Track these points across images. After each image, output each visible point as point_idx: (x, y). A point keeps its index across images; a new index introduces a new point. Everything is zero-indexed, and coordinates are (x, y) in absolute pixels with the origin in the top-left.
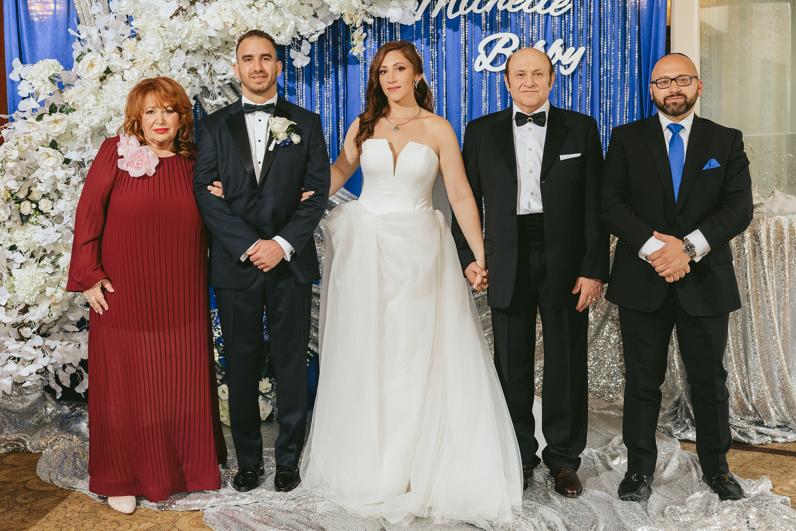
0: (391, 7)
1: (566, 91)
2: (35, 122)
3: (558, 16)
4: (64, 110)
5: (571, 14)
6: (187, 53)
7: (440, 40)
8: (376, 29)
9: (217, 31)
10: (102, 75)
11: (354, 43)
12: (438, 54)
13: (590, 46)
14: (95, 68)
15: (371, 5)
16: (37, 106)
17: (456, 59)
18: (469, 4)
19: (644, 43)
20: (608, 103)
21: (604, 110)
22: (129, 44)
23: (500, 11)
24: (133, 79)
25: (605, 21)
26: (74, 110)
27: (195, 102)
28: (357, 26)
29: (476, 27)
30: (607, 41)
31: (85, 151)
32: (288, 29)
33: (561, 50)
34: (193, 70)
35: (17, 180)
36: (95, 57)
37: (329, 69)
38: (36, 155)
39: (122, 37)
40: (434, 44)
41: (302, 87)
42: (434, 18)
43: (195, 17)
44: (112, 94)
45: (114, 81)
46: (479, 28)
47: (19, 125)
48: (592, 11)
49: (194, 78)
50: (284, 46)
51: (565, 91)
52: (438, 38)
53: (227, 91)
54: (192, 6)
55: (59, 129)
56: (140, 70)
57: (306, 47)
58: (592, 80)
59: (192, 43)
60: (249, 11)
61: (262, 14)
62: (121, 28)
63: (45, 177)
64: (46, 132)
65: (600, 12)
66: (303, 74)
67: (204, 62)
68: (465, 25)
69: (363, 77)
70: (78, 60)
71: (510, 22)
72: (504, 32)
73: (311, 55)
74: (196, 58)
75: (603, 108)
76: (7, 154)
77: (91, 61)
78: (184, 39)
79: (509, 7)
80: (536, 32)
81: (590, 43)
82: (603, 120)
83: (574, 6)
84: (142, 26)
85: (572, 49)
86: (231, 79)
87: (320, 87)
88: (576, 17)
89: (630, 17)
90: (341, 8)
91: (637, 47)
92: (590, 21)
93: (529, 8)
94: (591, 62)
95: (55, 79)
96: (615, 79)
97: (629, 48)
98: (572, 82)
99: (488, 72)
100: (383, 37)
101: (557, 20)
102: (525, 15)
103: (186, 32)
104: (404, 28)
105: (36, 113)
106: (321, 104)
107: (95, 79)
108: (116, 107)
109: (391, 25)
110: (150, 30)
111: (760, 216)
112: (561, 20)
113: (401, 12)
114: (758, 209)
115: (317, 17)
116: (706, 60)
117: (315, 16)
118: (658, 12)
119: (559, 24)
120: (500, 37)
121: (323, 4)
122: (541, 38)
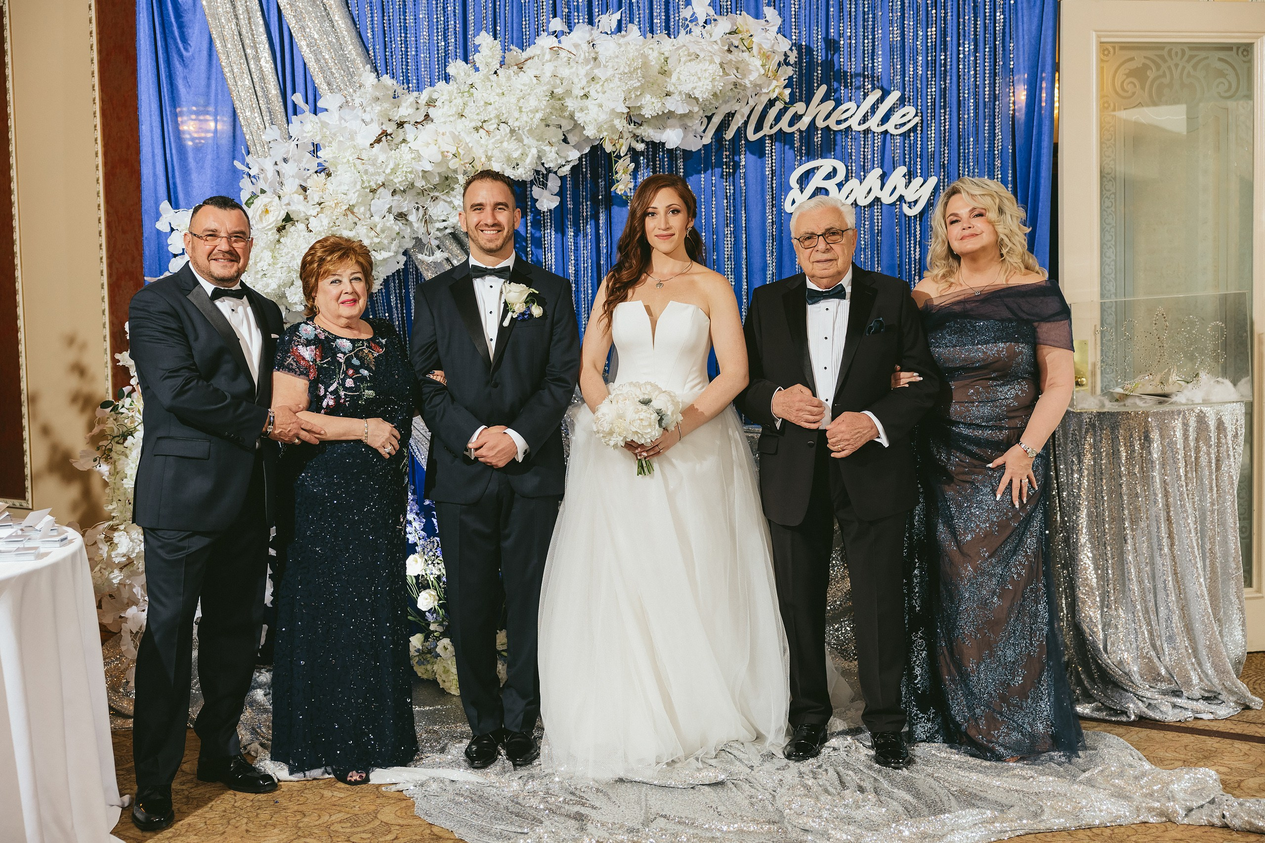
0: (668, 128)
1: (913, 238)
3: (900, 135)
5: (919, 132)
6: (394, 193)
7: (737, 171)
8: (650, 157)
9: (433, 163)
10: (280, 223)
11: (618, 176)
12: (734, 189)
13: (944, 174)
14: (271, 214)
15: (641, 125)
17: (759, 197)
18: (777, 119)
19: (1021, 169)
22: (315, 182)
23: (820, 128)
24: (321, 229)
25: (966, 140)
27: (405, 258)
28: (622, 155)
29: (787, 151)
30: (968, 168)
32: (528, 160)
33: (904, 181)
34: (402, 216)
36: (270, 200)
37: (587, 212)
39: (306, 172)
40: (730, 175)
41: (550, 236)
42: (729, 141)
43: (403, 144)
44: (293, 250)
45: (296, 232)
46: (790, 153)
48: (947, 127)
49: (403, 227)
50: (524, 182)
51: (909, 238)
52: (736, 166)
53: (448, 244)
54: (399, 129)
56: (331, 217)
57: (554, 184)
59: (400, 179)
60: (476, 136)
61: (493, 140)
62: (305, 160)
65: (959, 128)
66: (551, 219)
67: (416, 205)
68: (772, 149)
71: (834, 145)
72: (825, 157)
73: (561, 193)
74: (405, 200)
77: (265, 205)
78: (389, 175)
79: (831, 123)
80: (869, 157)
81: (944, 171)
83: (922, 120)
84: (334, 157)
85: (919, 180)
87: (576, 235)
88: (925, 136)
89: (1000, 133)
90: (600, 130)
91: (1010, 175)
92: (945, 140)
93: (859, 124)
98: (921, 226)
100: (660, 167)
101: (898, 140)
102: (854, 133)
103: (391, 166)
104: (687, 154)
106: (576, 260)
107: (271, 229)
109: (670, 151)
111: (1175, 408)
112: (905, 139)
113: (682, 135)
114: (1174, 399)
115: (568, 143)
116: (1109, 190)
117: (565, 140)
118: (1040, 126)
119: (902, 146)
120: (819, 165)
121: (576, 125)
122: (876, 166)
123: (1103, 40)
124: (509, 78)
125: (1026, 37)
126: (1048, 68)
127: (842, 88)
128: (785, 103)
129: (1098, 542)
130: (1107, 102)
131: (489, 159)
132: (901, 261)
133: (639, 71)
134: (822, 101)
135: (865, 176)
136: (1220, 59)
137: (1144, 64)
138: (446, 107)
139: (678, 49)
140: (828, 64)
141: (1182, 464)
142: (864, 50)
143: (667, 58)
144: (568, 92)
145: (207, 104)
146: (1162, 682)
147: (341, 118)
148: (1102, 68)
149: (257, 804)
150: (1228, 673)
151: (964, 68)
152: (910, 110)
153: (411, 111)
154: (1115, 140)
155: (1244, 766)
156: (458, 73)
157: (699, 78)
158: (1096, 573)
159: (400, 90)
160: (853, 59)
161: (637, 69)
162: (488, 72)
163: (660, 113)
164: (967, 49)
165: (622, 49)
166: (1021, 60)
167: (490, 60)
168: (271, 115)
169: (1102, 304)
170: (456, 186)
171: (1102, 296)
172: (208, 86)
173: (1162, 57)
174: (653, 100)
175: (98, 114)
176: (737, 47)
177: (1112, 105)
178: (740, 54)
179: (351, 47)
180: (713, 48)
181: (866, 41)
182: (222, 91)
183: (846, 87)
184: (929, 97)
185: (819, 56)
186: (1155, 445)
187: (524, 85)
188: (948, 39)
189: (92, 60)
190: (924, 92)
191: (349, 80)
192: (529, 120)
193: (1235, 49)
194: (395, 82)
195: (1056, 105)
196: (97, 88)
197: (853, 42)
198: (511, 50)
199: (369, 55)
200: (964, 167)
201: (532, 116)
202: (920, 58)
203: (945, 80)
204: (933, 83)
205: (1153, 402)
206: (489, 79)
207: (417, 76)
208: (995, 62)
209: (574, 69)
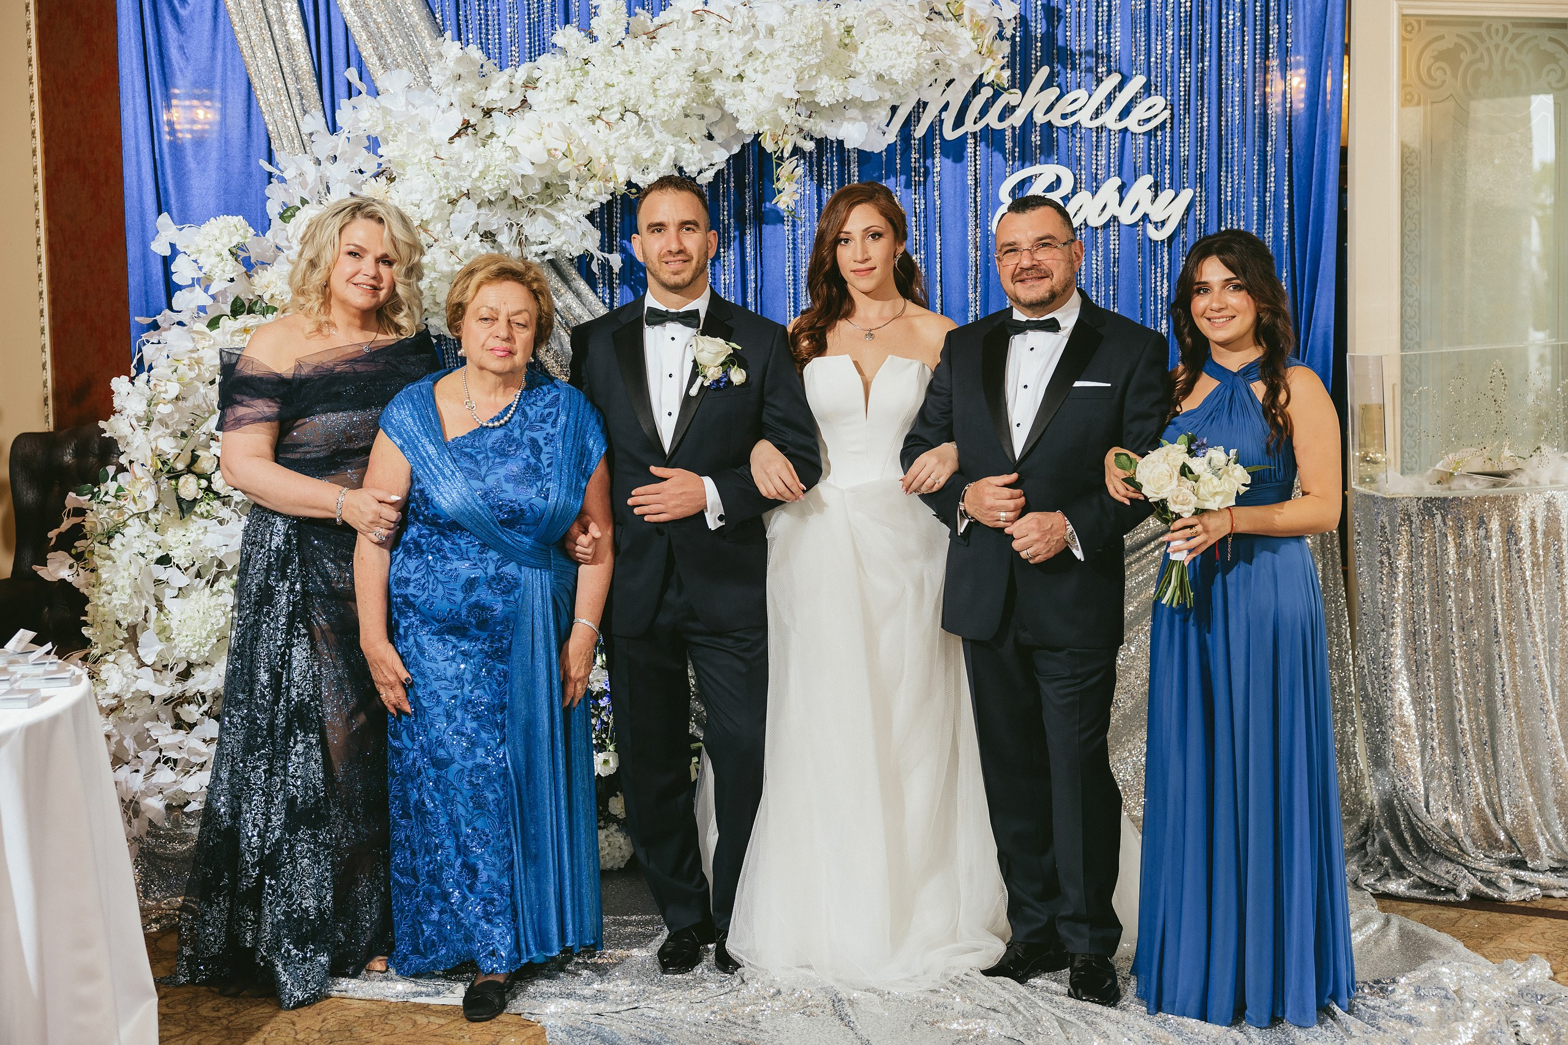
0: (846, 119)
1: (1159, 270)
2: (207, 330)
3: (1144, 134)
5: (1168, 130)
6: (479, 206)
7: (930, 179)
8: (814, 160)
9: (533, 164)
11: (778, 185)
12: (925, 204)
13: (1201, 187)
15: (810, 116)
16: (207, 301)
17: (958, 214)
18: (983, 112)
19: (1299, 179)
23: (1039, 124)
25: (1230, 142)
26: (276, 309)
28: (786, 155)
29: (995, 154)
30: (1232, 177)
32: (663, 163)
33: (1150, 194)
34: (489, 236)
35: (173, 435)
37: (729, 232)
38: (209, 391)
39: (361, 175)
40: (920, 185)
42: (920, 139)
43: (495, 139)
46: (1000, 156)
47: (172, 337)
48: (1205, 124)
51: (1155, 269)
52: (926, 174)
54: (486, 119)
59: (490, 186)
60: (592, 129)
61: (617, 134)
62: (358, 159)
65: (1220, 126)
67: (508, 222)
68: (975, 151)
69: (791, 246)
70: (283, 218)
71: (1057, 146)
72: (1046, 163)
74: (494, 215)
76: (159, 389)
78: (476, 180)
79: (1055, 118)
80: (1103, 162)
81: (1201, 182)
83: (1172, 114)
84: (399, 156)
85: (1168, 194)
86: (556, 252)
88: (1176, 135)
89: (1274, 133)
90: (760, 123)
91: (1286, 188)
92: (1202, 141)
94: (1203, 216)
95: (240, 252)
97: (1273, 189)
98: (1170, 254)
100: (827, 174)
101: (1141, 141)
102: (1083, 131)
103: (480, 167)
104: (865, 157)
105: (201, 314)
110: (413, 164)
111: (1517, 492)
112: (1150, 140)
113: (864, 130)
114: (1514, 479)
115: (713, 140)
117: (710, 137)
118: (1325, 123)
119: (1146, 150)
120: (1038, 172)
121: (724, 115)
122: (1112, 174)
123: (1406, 12)
124: (637, 52)
125: (1308, 7)
126: (1337, 49)
127: (1069, 71)
129: (1416, 668)
130: (1410, 93)
131: (610, 159)
132: (1144, 300)
133: (819, 43)
134: (1042, 89)
135: (1098, 188)
136: (1551, 39)
137: (1456, 44)
138: (551, 90)
139: (867, 15)
140: (1049, 38)
141: (1528, 565)
142: (1097, 22)
143: (850, 27)
144: (717, 72)
145: (210, 85)
146: (1500, 850)
147: (409, 103)
148: (1405, 48)
149: (326, 1036)
151: (1227, 46)
152: (1159, 101)
153: (504, 93)
156: (569, 44)
157: (899, 53)
158: (1414, 708)
159: (489, 66)
160: (1083, 33)
161: (816, 40)
162: (610, 42)
163: (841, 101)
164: (1231, 22)
165: (796, 13)
166: (1301, 36)
167: (613, 26)
168: (302, 98)
169: (1403, 358)
170: (565, 195)
171: (1403, 347)
172: (213, 58)
173: (1478, 35)
174: (832, 82)
175: (36, 98)
176: (939, 13)
177: (1416, 97)
178: (945, 22)
179: (412, 8)
181: (1100, 9)
182: (233, 66)
183: (1073, 69)
184: (1182, 84)
185: (1039, 28)
186: (1494, 540)
187: (659, 61)
188: (1208, 8)
189: (28, 25)
190: (1176, 76)
191: (410, 52)
192: (667, 108)
195: (1345, 95)
196: (34, 62)
197: (1084, 10)
198: (636, 14)
199: (435, 18)
200: (1227, 177)
201: (671, 102)
202: (1170, 33)
203: (1203, 62)
204: (1188, 65)
205: (1485, 484)
206: (610, 52)
207: (500, 48)
208: (1267, 39)
209: (726, 40)
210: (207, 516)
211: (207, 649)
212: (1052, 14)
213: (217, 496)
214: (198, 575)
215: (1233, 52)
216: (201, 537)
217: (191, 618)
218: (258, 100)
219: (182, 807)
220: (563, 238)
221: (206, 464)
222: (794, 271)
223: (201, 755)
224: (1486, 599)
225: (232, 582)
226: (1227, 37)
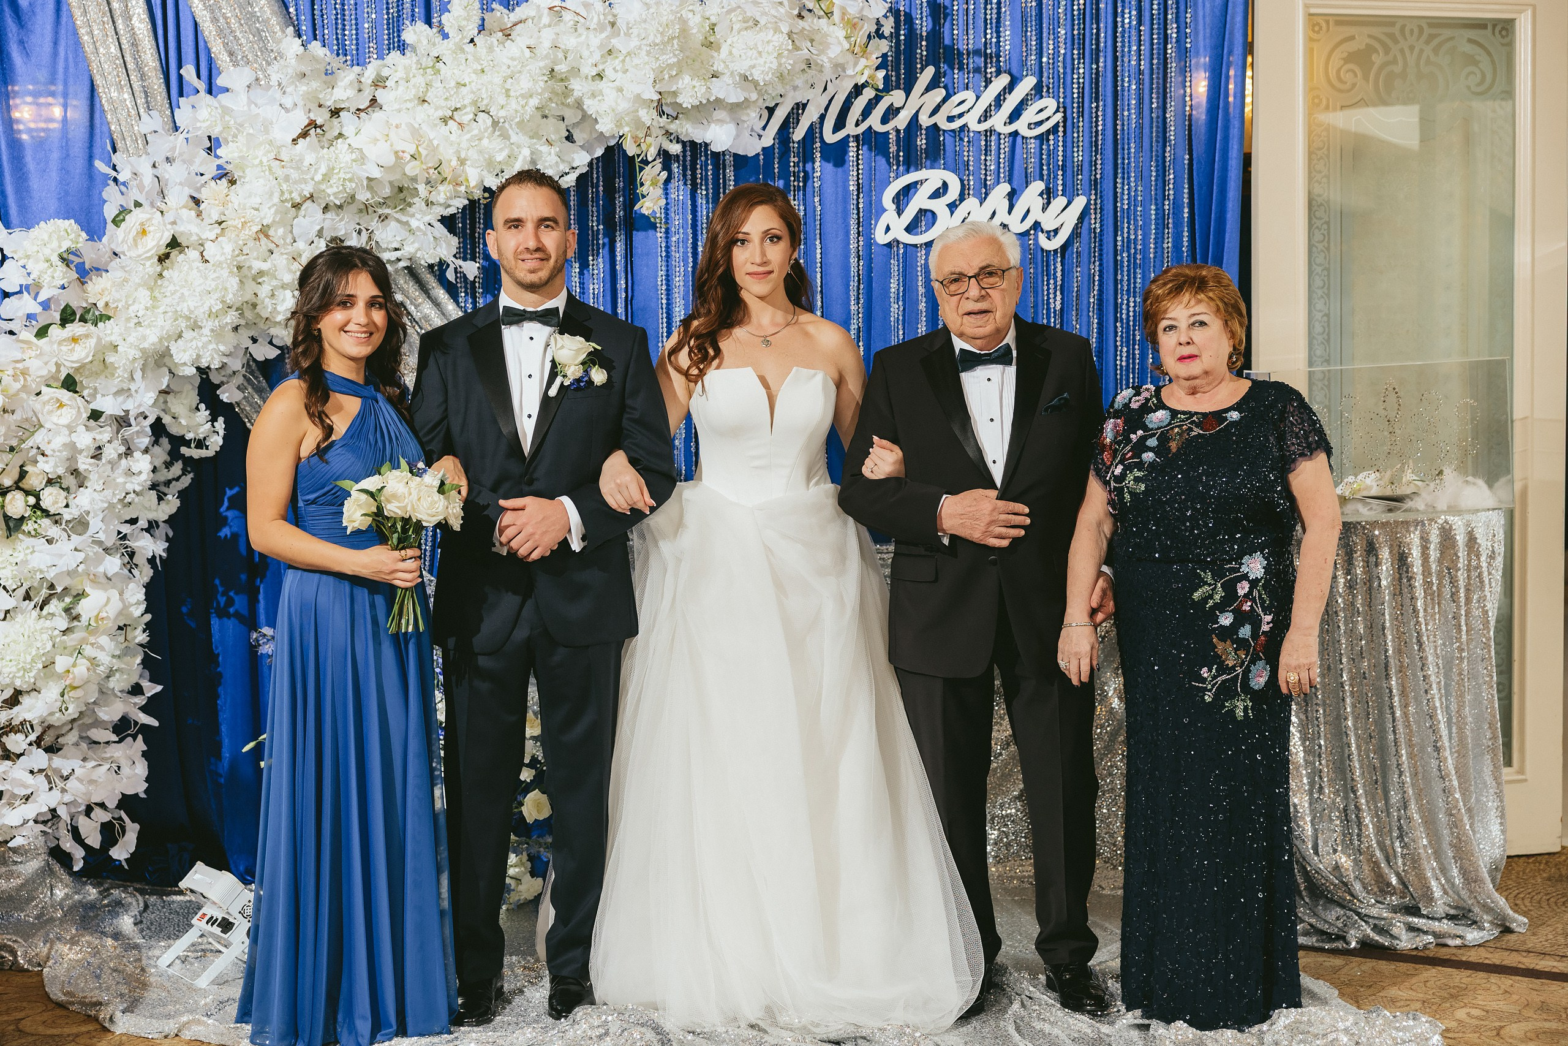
0: (713, 122)
1: (1052, 281)
2: (34, 340)
3: (1036, 138)
4: (89, 317)
5: (1061, 134)
6: (326, 209)
7: (809, 183)
8: (688, 163)
9: (382, 167)
10: (163, 250)
11: (644, 190)
12: (805, 210)
13: (1096, 194)
14: (149, 237)
15: (676, 118)
16: (38, 309)
17: (840, 221)
18: (866, 113)
19: (1200, 187)
20: (1132, 304)
21: (1124, 316)
22: (213, 192)
23: (924, 127)
24: (222, 259)
25: (1126, 147)
26: (109, 318)
28: (650, 159)
29: (879, 158)
30: (1129, 184)
31: (130, 395)
33: (1040, 202)
36: (148, 216)
37: (598, 239)
38: (35, 403)
39: (199, 177)
40: (798, 191)
42: (798, 142)
43: (340, 140)
44: (182, 287)
45: (185, 262)
46: (883, 161)
48: (1100, 128)
51: (1048, 280)
52: (806, 178)
53: (402, 282)
54: (333, 119)
55: (81, 353)
56: (236, 242)
58: (1101, 260)
59: (335, 190)
60: (444, 130)
61: (468, 136)
62: (197, 161)
63: (53, 446)
64: (55, 360)
65: (1115, 130)
67: (358, 227)
68: (858, 155)
69: (664, 254)
70: (116, 222)
71: (944, 150)
72: (932, 168)
74: (341, 220)
75: (1121, 314)
77: (142, 224)
78: (320, 183)
79: (940, 120)
80: (992, 167)
81: (1096, 189)
82: (1122, 336)
83: (1065, 118)
84: (240, 157)
85: (1060, 201)
86: (410, 259)
87: (581, 273)
88: (1069, 139)
89: (1172, 137)
90: (619, 124)
91: (1186, 196)
92: (1096, 146)
93: (979, 122)
94: (1098, 225)
95: (71, 257)
96: (1145, 258)
97: (1171, 197)
98: (1062, 264)
99: (901, 246)
100: (701, 179)
101: (1033, 145)
102: (972, 134)
103: (323, 169)
104: (740, 161)
105: (34, 323)
107: (149, 258)
108: (191, 312)
109: (716, 156)
110: (253, 165)
111: (1410, 517)
112: (1042, 144)
113: (734, 132)
114: (1409, 504)
115: (573, 142)
116: (1320, 219)
117: (570, 138)
118: (1226, 128)
119: (1038, 153)
120: (924, 178)
121: (585, 116)
122: (1002, 180)
123: (1313, 11)
124: (491, 49)
125: (1208, 5)
126: (1238, 50)
127: (956, 71)
128: (877, 90)
130: (1318, 97)
131: (462, 162)
132: (1036, 312)
133: (675, 42)
134: (928, 89)
135: (987, 194)
136: (1470, 41)
137: (1367, 45)
138: (401, 89)
139: (729, 12)
140: (935, 36)
141: (1420, 594)
142: (986, 20)
143: (715, 25)
144: (575, 71)
145: (53, 81)
146: (1392, 895)
147: (250, 102)
148: (1312, 50)
150: (1482, 881)
151: (1123, 46)
152: (1050, 103)
153: (351, 93)
154: (1328, 149)
155: (1505, 1008)
156: (419, 41)
157: (760, 53)
158: (1303, 744)
159: (337, 62)
160: (971, 32)
161: (673, 38)
162: (461, 40)
163: (704, 102)
164: (1127, 21)
165: (652, 10)
166: (1201, 36)
167: (464, 23)
168: (147, 96)
169: (1311, 374)
170: (416, 200)
171: (1311, 364)
172: (55, 54)
173: (1391, 36)
174: (694, 83)
176: (810, 11)
177: (1324, 102)
178: (815, 20)
180: (778, 11)
181: (989, 7)
182: (76, 64)
183: (961, 69)
184: (1075, 86)
185: (923, 25)
186: (1384, 568)
187: (513, 59)
188: (1102, 6)
190: (1069, 78)
191: (260, 49)
192: (520, 108)
193: (1490, 27)
194: (328, 53)
195: (1248, 100)
197: (971, 7)
198: (493, 10)
199: (289, 13)
200: (1123, 184)
201: (523, 102)
202: (1063, 32)
203: (1097, 63)
204: (1081, 66)
205: (1380, 509)
206: (462, 50)
207: (357, 44)
208: (1166, 39)
209: (584, 37)
210: (36, 535)
211: (32, 674)
212: (938, 13)
213: (46, 513)
214: (27, 597)
215: (1129, 52)
216: (29, 557)
217: (14, 641)
218: (100, 97)
219: (7, 842)
220: (416, 245)
221: (34, 481)
222: (668, 280)
223: (26, 787)
224: (1375, 629)
225: (63, 605)
226: (1123, 36)
